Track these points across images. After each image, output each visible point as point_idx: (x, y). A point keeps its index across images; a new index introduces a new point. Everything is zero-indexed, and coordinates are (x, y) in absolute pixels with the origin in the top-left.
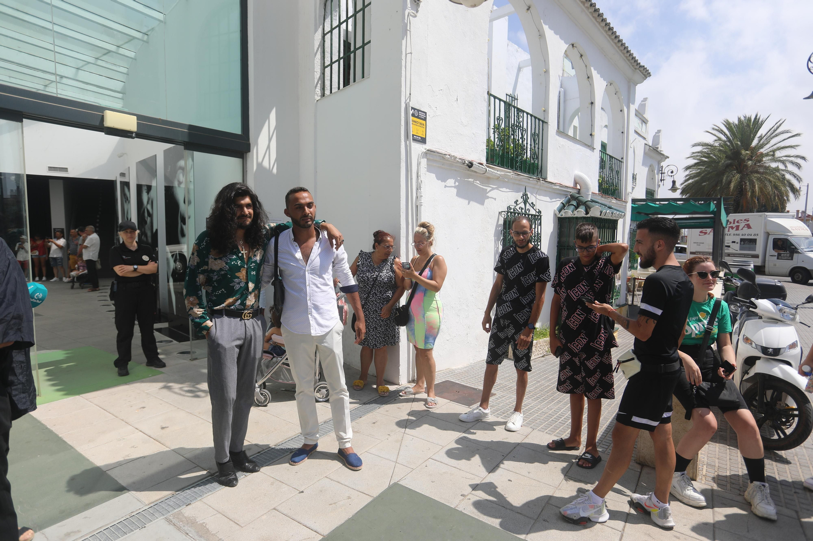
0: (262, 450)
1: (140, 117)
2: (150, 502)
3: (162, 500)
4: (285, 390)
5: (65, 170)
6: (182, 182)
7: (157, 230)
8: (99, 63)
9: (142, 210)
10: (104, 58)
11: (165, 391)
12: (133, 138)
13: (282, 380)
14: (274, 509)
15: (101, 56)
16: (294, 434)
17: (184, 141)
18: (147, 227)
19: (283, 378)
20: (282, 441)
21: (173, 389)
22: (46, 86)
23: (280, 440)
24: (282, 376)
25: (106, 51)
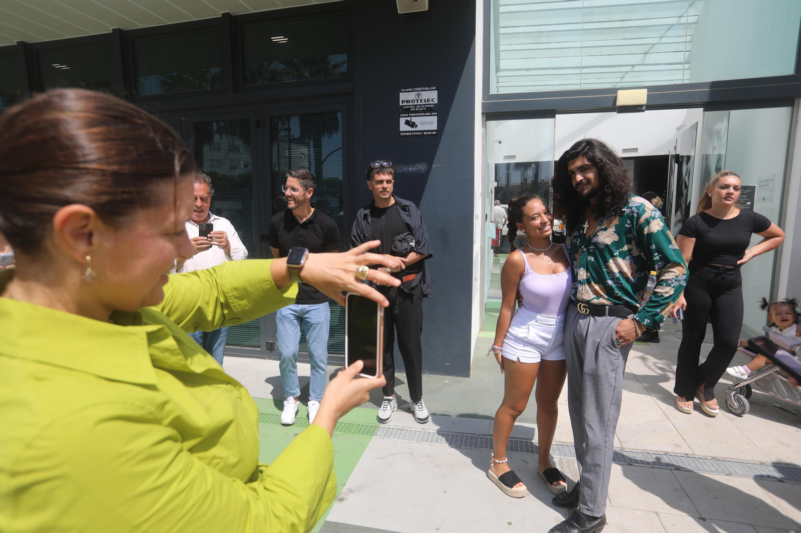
0: (693, 453)
1: (650, 89)
2: (559, 441)
3: (568, 444)
4: (780, 408)
5: (636, 150)
6: (716, 148)
7: (690, 202)
8: (664, 40)
9: (681, 182)
10: (668, 34)
11: (639, 360)
12: (643, 111)
13: (774, 392)
14: (657, 513)
15: (665, 33)
16: (751, 458)
17: (704, 102)
18: (683, 199)
19: (776, 392)
20: (726, 458)
21: (649, 361)
22: (622, 78)
23: (724, 456)
24: (774, 389)
25: (669, 27)
